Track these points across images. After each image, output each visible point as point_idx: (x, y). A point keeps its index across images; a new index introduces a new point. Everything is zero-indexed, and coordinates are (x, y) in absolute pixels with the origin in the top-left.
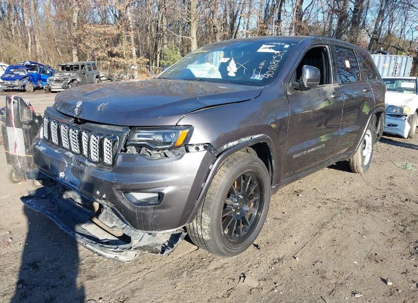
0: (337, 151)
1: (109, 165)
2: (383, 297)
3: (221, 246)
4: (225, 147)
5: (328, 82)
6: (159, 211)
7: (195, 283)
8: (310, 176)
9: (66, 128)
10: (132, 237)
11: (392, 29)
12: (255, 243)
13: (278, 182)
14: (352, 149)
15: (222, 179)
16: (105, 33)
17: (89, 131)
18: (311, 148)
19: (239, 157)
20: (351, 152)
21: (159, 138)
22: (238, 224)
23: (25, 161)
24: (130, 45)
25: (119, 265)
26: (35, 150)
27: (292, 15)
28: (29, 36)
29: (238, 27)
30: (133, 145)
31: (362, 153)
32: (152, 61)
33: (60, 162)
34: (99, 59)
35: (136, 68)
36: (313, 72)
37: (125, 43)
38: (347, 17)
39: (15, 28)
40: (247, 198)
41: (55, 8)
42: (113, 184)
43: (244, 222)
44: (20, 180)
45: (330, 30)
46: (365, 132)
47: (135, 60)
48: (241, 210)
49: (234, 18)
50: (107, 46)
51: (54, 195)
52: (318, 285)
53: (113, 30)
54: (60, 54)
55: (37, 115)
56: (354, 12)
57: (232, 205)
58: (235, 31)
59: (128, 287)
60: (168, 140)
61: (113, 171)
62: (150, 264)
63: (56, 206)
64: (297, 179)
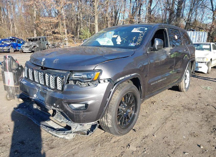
0: (172, 81)
1: (60, 90)
2: (199, 154)
3: (117, 130)
4: (118, 80)
5: (167, 46)
6: (86, 113)
7: (105, 149)
8: (159, 94)
9: (37, 72)
10: (72, 127)
11: (197, 18)
12: (133, 128)
13: (144, 97)
14: (180, 80)
15: (117, 96)
16: (50, 22)
17: (49, 73)
18: (160, 80)
19: (125, 85)
20: (179, 81)
21: (85, 76)
22: (125, 119)
23: (14, 89)
24: (64, 28)
25: (66, 141)
26: (21, 83)
27: (146, 12)
28: (11, 23)
29: (119, 18)
30: (72, 80)
31: (185, 82)
32: (75, 36)
33: (34, 89)
34: (47, 35)
35: (67, 39)
36: (159, 42)
37: (61, 26)
38: (174, 12)
39: (3, 20)
40: (129, 106)
41: (24, 9)
42: (62, 100)
43: (128, 118)
44: (11, 99)
45: (165, 19)
46: (186, 71)
47: (66, 35)
48: (126, 112)
49: (116, 13)
50: (52, 28)
51: (30, 106)
52: (166, 149)
53: (55, 20)
54: (27, 33)
55: (20, 65)
56: (177, 10)
57: (122, 110)
58: (117, 20)
59: (71, 152)
60: (90, 77)
61: (62, 93)
62: (81, 140)
63: (32, 112)
64: (153, 96)
